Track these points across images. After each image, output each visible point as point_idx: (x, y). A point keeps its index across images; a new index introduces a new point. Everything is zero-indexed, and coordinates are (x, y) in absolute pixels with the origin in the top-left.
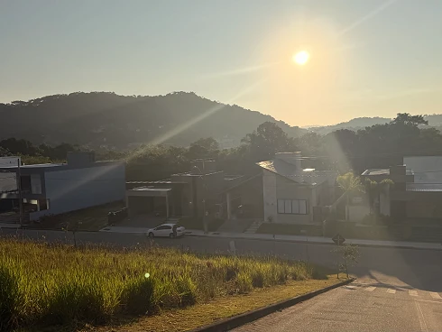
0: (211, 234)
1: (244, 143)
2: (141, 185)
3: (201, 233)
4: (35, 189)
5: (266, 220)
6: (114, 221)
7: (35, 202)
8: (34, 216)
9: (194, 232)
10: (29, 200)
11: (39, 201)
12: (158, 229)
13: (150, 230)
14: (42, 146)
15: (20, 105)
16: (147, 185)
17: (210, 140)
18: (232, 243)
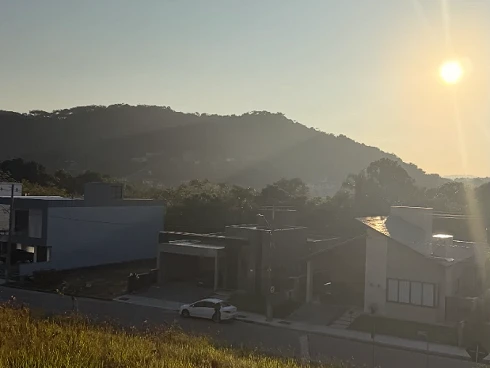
0: (276, 323)
1: (347, 190)
2: (181, 238)
3: (262, 320)
4: (34, 231)
5: (366, 310)
6: (136, 287)
7: (32, 250)
8: (26, 269)
9: (251, 317)
10: (25, 246)
11: (38, 250)
12: (196, 306)
13: (185, 306)
14: (59, 174)
15: (40, 117)
16: (189, 239)
17: (297, 182)
18: (303, 340)
